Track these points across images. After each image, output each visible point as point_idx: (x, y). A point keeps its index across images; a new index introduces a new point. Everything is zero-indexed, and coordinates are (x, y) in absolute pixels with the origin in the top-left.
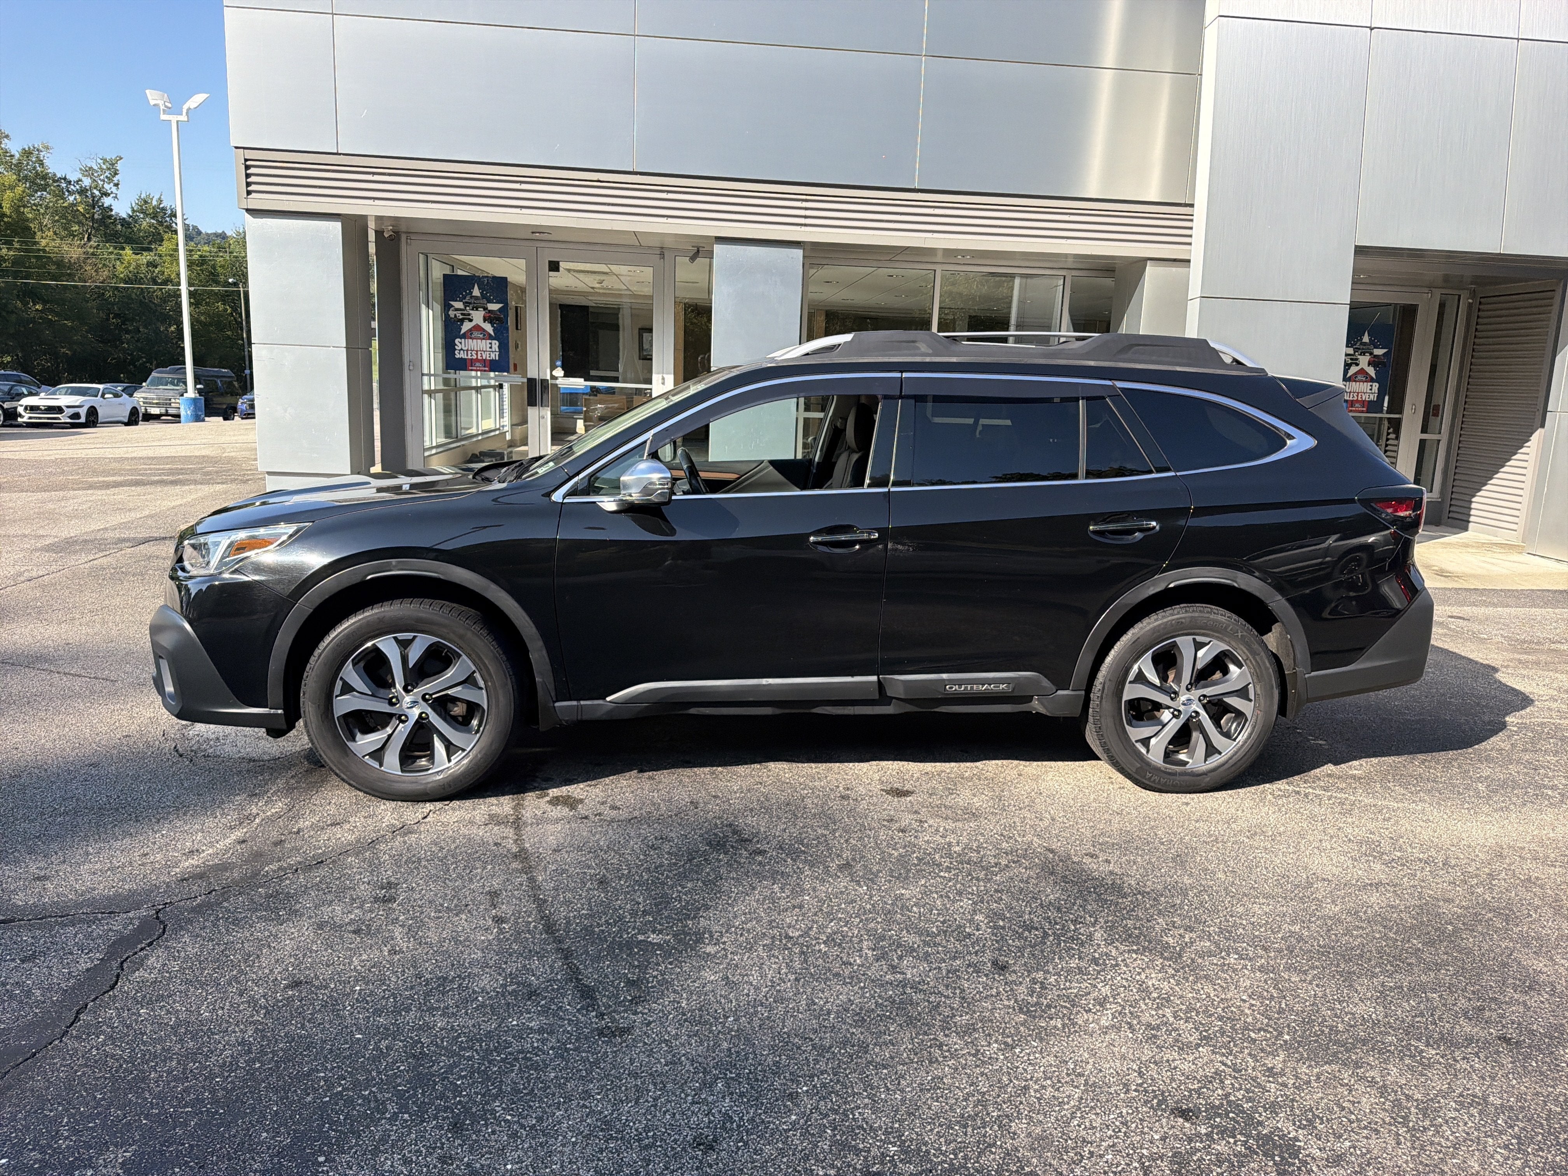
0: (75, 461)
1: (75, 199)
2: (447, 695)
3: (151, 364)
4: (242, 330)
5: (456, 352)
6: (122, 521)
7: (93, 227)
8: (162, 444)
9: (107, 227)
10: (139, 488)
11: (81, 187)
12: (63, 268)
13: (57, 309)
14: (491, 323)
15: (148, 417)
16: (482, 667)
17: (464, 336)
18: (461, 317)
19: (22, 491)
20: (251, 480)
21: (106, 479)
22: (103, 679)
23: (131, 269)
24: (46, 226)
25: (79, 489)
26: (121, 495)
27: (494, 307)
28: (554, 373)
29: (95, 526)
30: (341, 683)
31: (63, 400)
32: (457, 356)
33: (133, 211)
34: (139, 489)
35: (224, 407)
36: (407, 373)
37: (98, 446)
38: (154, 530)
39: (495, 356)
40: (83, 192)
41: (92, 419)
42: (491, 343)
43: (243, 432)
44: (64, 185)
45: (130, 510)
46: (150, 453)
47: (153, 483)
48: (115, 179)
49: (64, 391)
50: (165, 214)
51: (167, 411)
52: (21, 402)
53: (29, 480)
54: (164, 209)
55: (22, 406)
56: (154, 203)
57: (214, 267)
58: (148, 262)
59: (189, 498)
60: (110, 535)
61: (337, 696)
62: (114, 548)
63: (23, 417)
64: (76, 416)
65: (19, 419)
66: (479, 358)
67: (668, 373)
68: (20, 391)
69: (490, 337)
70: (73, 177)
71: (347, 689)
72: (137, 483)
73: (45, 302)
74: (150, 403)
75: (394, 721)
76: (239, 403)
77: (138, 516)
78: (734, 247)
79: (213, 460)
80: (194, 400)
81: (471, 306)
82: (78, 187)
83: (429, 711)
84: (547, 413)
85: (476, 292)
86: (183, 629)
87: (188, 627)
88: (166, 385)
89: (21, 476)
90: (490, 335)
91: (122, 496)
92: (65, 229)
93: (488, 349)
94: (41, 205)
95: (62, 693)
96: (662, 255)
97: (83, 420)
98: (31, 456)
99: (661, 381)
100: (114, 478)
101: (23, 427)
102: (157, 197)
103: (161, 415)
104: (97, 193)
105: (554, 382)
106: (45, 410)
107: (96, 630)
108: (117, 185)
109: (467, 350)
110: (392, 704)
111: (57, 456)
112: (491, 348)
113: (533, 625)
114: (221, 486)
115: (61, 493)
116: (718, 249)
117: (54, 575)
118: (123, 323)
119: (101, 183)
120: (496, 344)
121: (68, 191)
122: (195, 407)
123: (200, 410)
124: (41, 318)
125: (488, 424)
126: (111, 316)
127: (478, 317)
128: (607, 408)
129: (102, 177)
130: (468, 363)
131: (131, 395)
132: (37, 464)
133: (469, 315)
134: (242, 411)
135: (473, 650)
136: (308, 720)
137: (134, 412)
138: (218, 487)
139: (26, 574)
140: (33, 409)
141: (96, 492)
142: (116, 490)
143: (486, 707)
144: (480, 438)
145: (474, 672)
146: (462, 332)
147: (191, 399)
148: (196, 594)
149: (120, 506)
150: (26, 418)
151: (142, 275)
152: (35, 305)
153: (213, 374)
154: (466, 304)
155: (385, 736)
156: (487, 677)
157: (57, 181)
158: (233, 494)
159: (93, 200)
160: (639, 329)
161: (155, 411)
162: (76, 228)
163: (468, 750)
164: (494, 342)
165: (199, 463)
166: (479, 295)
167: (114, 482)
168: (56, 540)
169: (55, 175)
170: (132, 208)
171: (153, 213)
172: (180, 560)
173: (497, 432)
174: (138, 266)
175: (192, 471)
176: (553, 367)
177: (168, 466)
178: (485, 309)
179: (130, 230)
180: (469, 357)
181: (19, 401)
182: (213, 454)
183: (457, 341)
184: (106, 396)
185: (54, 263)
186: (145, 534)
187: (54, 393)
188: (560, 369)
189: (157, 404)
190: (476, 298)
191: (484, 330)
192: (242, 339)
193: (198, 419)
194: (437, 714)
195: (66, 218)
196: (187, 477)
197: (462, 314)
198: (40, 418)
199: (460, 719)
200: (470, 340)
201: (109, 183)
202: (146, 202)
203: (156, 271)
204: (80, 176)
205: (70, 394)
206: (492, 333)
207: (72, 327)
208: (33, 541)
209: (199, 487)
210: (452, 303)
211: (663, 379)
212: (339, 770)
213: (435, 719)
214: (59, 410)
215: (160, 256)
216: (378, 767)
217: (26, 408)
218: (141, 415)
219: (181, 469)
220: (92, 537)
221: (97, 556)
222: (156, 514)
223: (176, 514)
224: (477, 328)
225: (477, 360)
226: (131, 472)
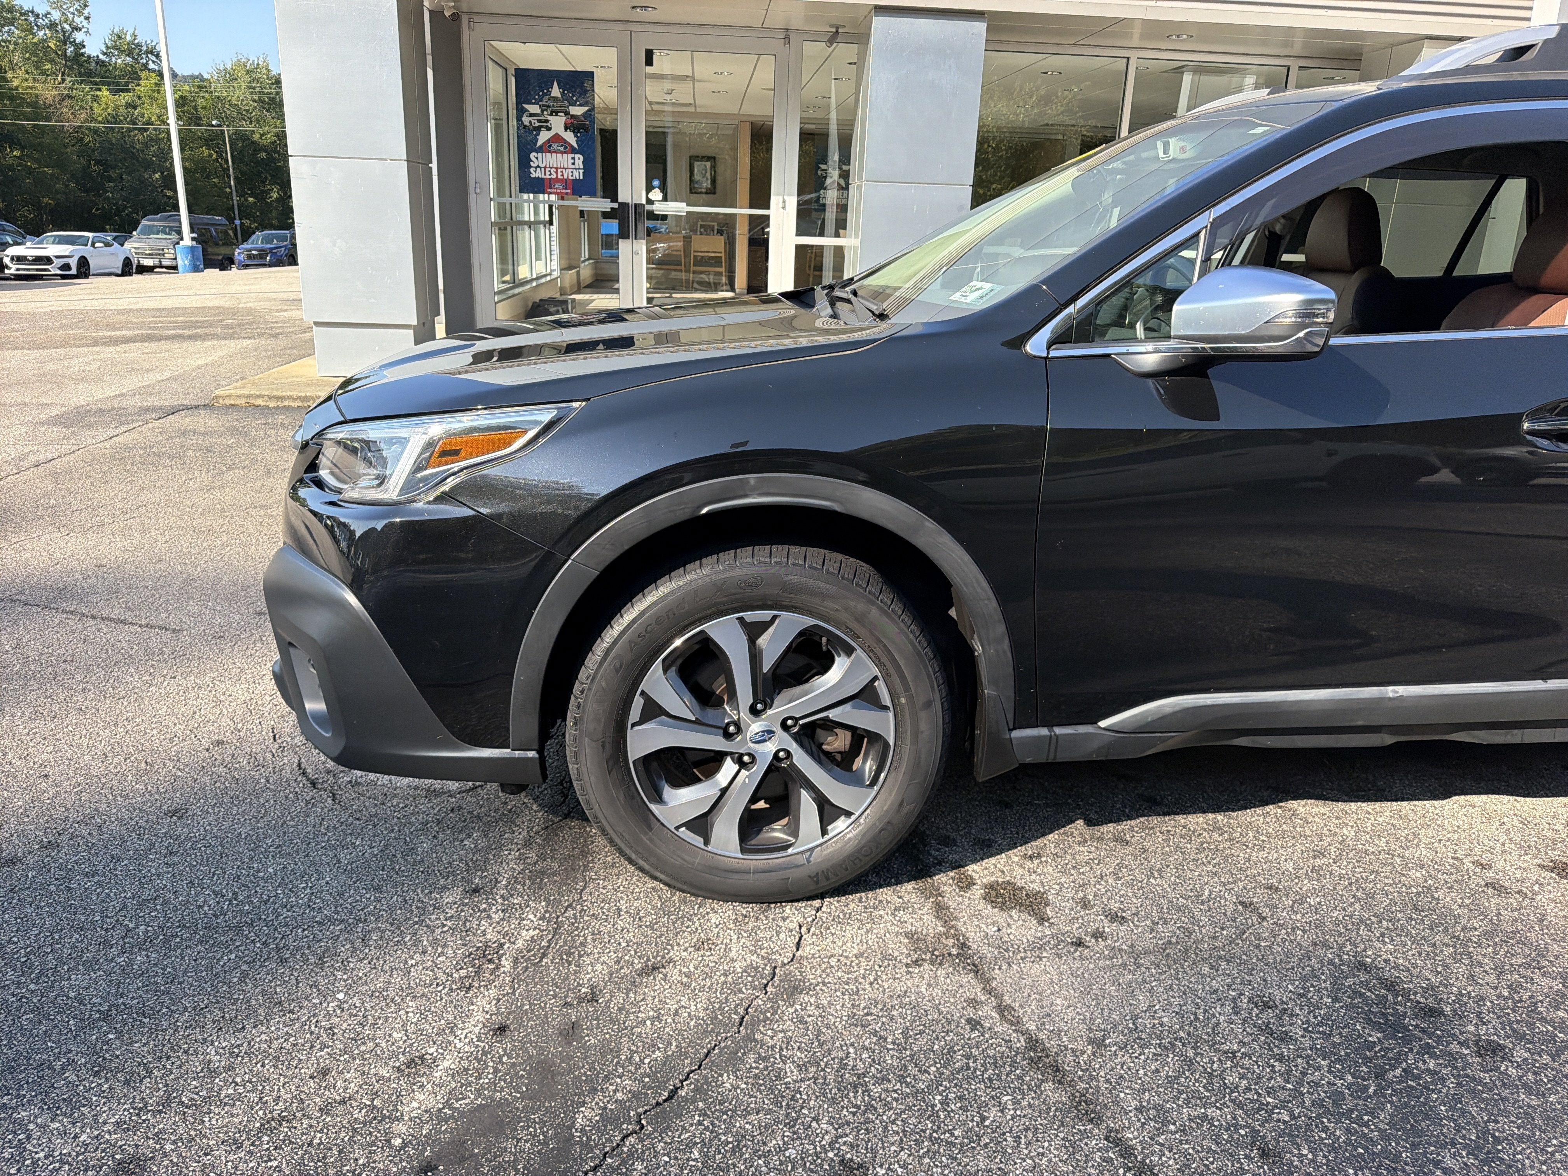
0: (74, 313)
1: (45, 34)
2: (826, 719)
3: (138, 215)
4: (229, 178)
5: (532, 170)
6: (141, 384)
7: (66, 66)
8: (168, 293)
9: (81, 66)
10: (152, 344)
11: (50, 21)
12: (38, 109)
13: (36, 155)
14: (573, 132)
15: (143, 270)
16: (892, 671)
17: (541, 150)
18: (537, 124)
19: (16, 348)
20: (281, 334)
21: (113, 333)
22: (160, 628)
23: (109, 111)
24: (17, 64)
25: (83, 345)
26: (134, 352)
27: (577, 111)
28: (651, 196)
29: (108, 392)
30: (642, 701)
31: (51, 250)
32: (533, 175)
33: (107, 47)
34: (154, 345)
35: (220, 258)
36: (472, 197)
37: (96, 297)
38: (182, 396)
39: (578, 175)
40: (52, 26)
41: (84, 270)
42: (573, 158)
43: (252, 281)
44: (32, 19)
45: (148, 371)
46: (157, 304)
47: (167, 338)
48: (86, 12)
49: (51, 239)
50: (141, 50)
51: (160, 262)
52: (6, 253)
53: (23, 335)
54: (139, 45)
55: (8, 256)
56: (129, 38)
57: (195, 108)
58: (126, 103)
59: (215, 356)
60: (129, 402)
61: (633, 725)
62: (137, 421)
63: (10, 268)
64: (67, 267)
65: (6, 271)
66: (560, 177)
67: (790, 195)
68: (4, 241)
69: (573, 151)
70: (41, 10)
71: (652, 711)
72: (150, 338)
73: (22, 149)
74: (142, 254)
75: (729, 767)
76: (236, 254)
77: (159, 379)
78: (899, 19)
79: (233, 312)
80: (192, 248)
81: (549, 110)
82: (47, 21)
83: (794, 747)
84: (641, 246)
85: (556, 92)
86: (343, 605)
87: (351, 599)
88: (158, 234)
89: (13, 330)
90: (572, 146)
91: (135, 354)
92: (37, 68)
93: (571, 166)
94: (10, 41)
95: (104, 656)
96: (787, 39)
97: (74, 271)
98: (22, 308)
99: (781, 205)
100: (123, 333)
101: (11, 279)
102: (131, 32)
103: (155, 267)
104: (67, 27)
105: (648, 207)
106: (33, 260)
107: (135, 542)
108: (87, 18)
109: (545, 168)
110: (728, 736)
111: (52, 308)
112: (573, 164)
113: (992, 596)
114: (249, 342)
115: (63, 351)
116: (878, 23)
117: (67, 458)
118: (105, 170)
119: (71, 16)
120: (579, 159)
121: (37, 26)
122: (193, 256)
123: (198, 259)
124: (20, 165)
125: (540, 268)
126: (92, 162)
127: (558, 123)
128: (669, 247)
129: (71, 10)
130: (546, 184)
131: (122, 245)
132: (31, 317)
133: (547, 121)
134: (240, 261)
135: (879, 641)
136: (584, 769)
137: (127, 262)
138: (246, 343)
139: (32, 457)
140: (20, 259)
141: (103, 349)
142: (126, 347)
143: (891, 742)
144: (534, 284)
145: (875, 678)
146: (539, 143)
147: (188, 247)
148: (362, 535)
149: (135, 366)
150: (13, 269)
151: (122, 118)
152: (12, 151)
153: (206, 221)
154: (544, 108)
155: (715, 792)
156: (899, 687)
157: (25, 14)
158: (266, 351)
159: (64, 36)
160: (691, 157)
161: (148, 262)
162: (48, 66)
163: (857, 814)
164: (577, 156)
165: (215, 315)
166: (559, 95)
167: (123, 337)
168: (64, 409)
169: (21, 7)
170: (106, 44)
171: (128, 49)
172: (313, 467)
173: (548, 278)
174: (116, 108)
175: (211, 324)
176: (649, 188)
177: (180, 319)
178: (567, 113)
179: (105, 69)
180: (548, 176)
181: (4, 251)
182: (227, 305)
183: (533, 155)
184: (97, 245)
185: (30, 105)
186: (171, 401)
187: (41, 242)
188: (657, 190)
189: (150, 254)
190: (555, 99)
191: (565, 141)
192: (230, 187)
193: (196, 269)
194: (807, 752)
195: (37, 56)
196: (206, 330)
197: (539, 121)
198: (28, 270)
199: (838, 757)
200: (549, 155)
201: (80, 16)
202: (119, 37)
203: (136, 112)
204: (49, 9)
205: (59, 243)
206: (576, 146)
207: (51, 175)
208: (35, 412)
209: (223, 342)
210: (525, 106)
211: (784, 202)
212: (636, 852)
213: (802, 761)
214: (48, 260)
215: (139, 98)
216: (703, 847)
217: (12, 259)
218: (134, 267)
219: (197, 322)
220: (108, 406)
221: (118, 431)
222: (179, 376)
223: (204, 376)
224: (557, 138)
225: (557, 180)
226: (140, 325)
